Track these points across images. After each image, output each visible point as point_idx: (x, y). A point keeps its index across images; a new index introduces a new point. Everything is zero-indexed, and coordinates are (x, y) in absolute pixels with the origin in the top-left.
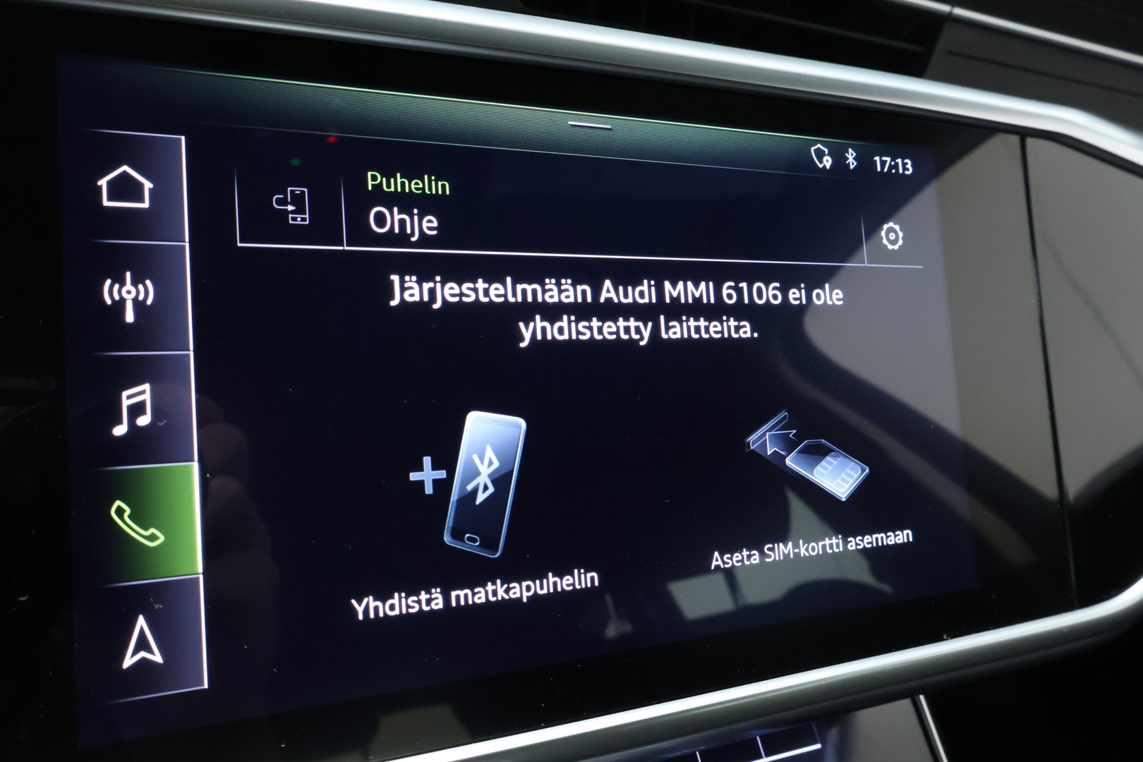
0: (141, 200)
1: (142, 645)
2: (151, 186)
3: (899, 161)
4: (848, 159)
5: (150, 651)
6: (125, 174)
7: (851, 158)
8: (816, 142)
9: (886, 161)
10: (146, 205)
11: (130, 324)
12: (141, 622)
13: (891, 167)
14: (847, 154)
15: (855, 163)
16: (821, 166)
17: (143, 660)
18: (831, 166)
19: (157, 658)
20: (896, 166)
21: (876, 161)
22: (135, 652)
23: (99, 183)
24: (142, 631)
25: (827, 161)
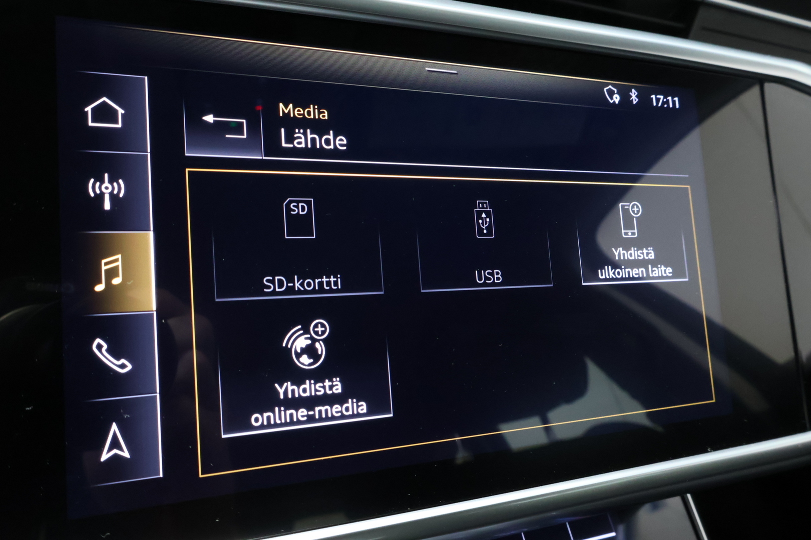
0: (116, 122)
1: (115, 444)
2: (123, 112)
3: (670, 98)
4: (631, 97)
5: (121, 449)
6: (104, 103)
7: (634, 96)
8: (608, 84)
9: (660, 99)
10: (119, 125)
11: (107, 211)
12: (114, 427)
13: (663, 103)
14: (630, 93)
15: (637, 100)
16: (611, 102)
17: (116, 455)
18: (619, 101)
19: (126, 454)
20: (668, 102)
21: (652, 98)
22: (110, 450)
23: (86, 110)
24: (115, 434)
25: (616, 98)
